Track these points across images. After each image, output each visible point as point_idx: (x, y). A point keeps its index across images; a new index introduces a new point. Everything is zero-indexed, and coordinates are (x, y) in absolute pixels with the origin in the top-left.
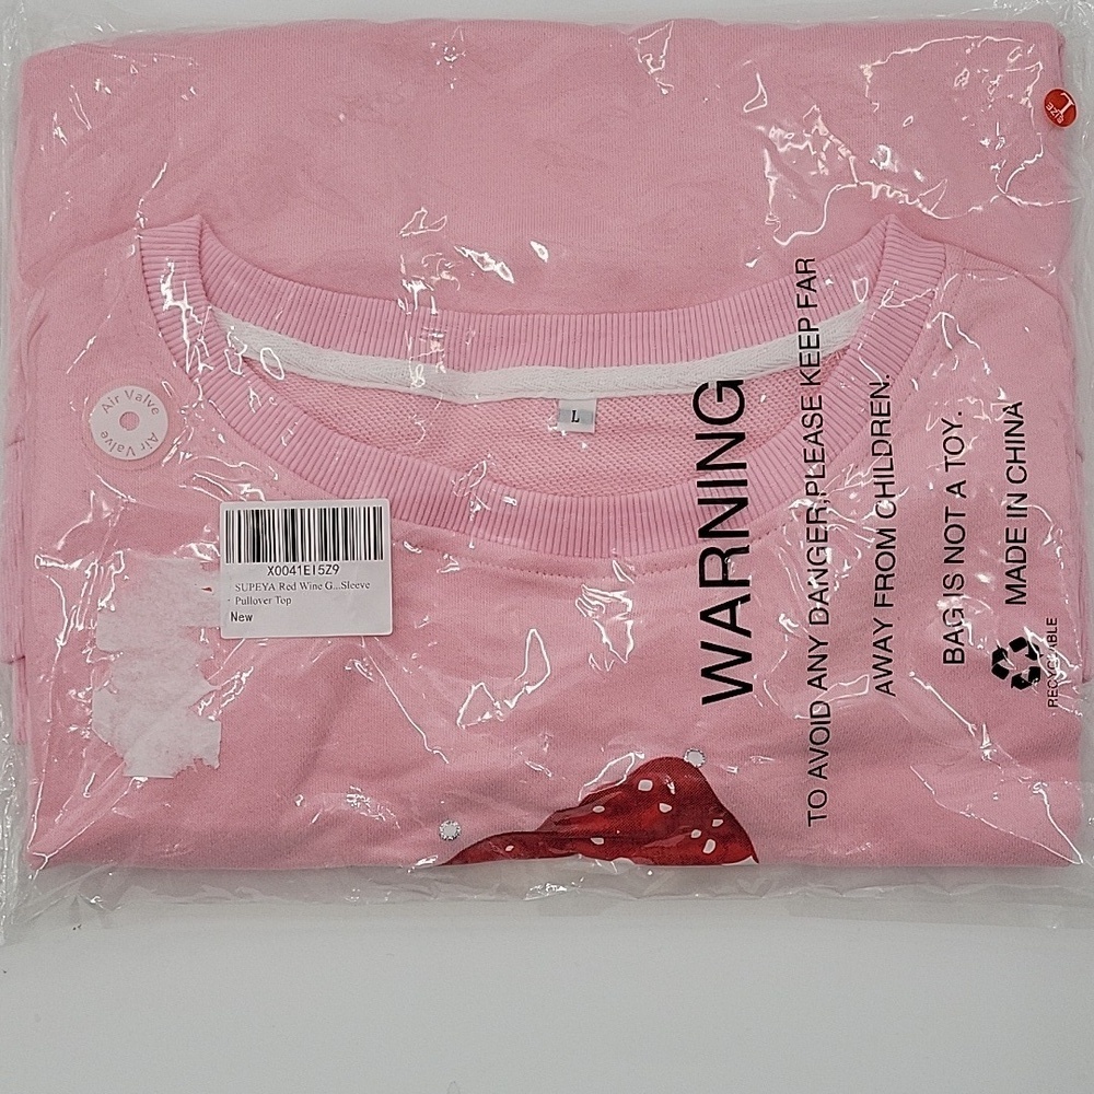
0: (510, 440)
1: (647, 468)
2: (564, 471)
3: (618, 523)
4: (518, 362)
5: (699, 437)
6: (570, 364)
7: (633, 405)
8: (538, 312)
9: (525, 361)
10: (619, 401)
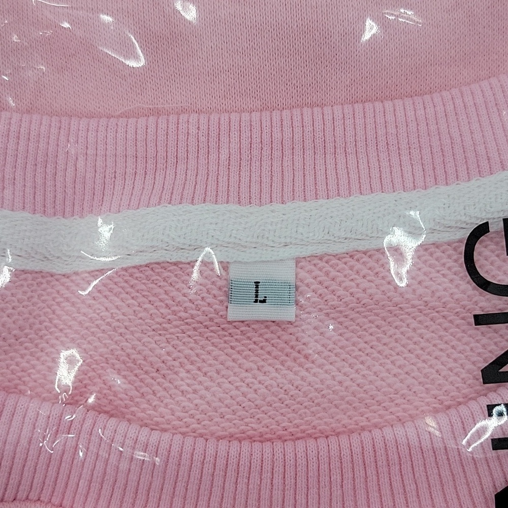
0: (146, 339)
1: (391, 380)
2: (244, 395)
3: (348, 486)
4: (154, 199)
5: (480, 320)
6: (244, 195)
7: (358, 266)
8: (184, 111)
9: (166, 196)
10: (334, 261)
